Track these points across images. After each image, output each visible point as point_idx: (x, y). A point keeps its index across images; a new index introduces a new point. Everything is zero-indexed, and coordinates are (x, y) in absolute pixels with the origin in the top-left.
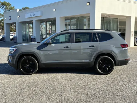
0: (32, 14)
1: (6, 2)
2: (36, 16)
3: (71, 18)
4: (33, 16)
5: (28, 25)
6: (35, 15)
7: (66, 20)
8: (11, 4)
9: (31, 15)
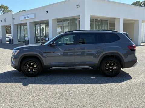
0: (26, 16)
1: (4, 6)
2: (30, 18)
3: (63, 20)
4: (27, 19)
5: (23, 27)
6: (28, 17)
7: (58, 22)
8: (8, 8)
9: (25, 18)
